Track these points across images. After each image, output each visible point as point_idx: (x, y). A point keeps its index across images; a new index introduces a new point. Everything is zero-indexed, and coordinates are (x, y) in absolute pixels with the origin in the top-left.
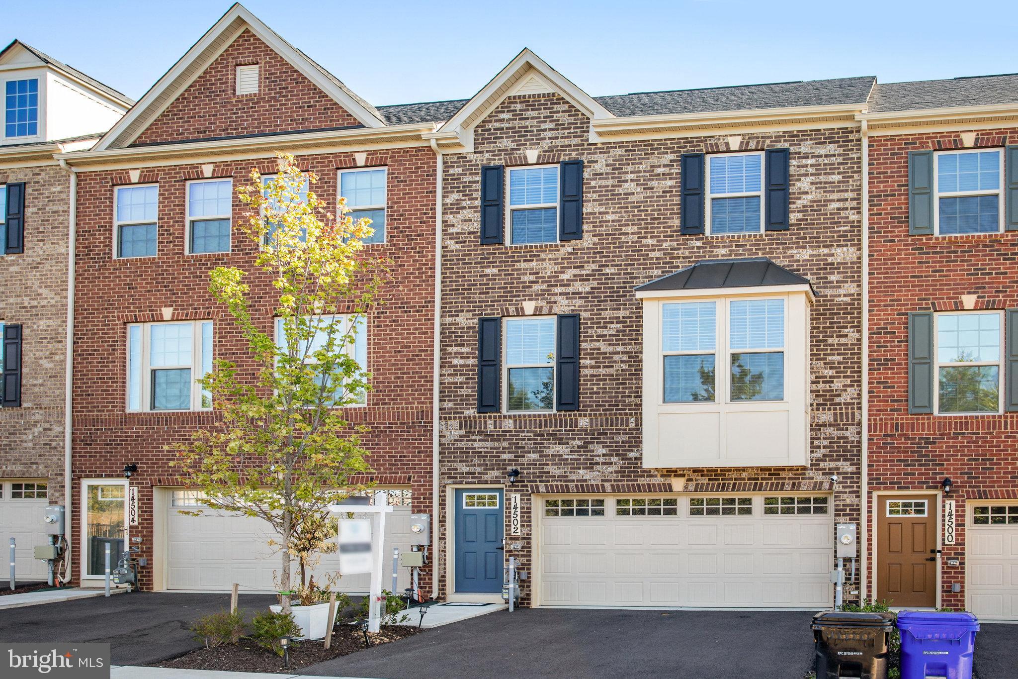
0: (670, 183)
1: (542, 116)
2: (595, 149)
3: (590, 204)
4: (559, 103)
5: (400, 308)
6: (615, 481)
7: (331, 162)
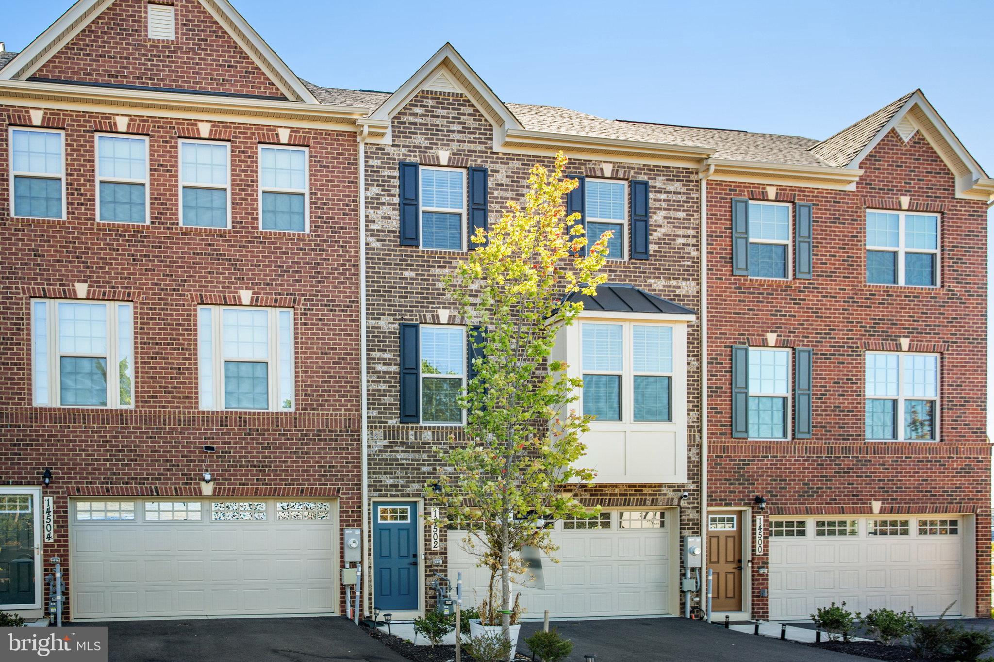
1: (451, 116)
2: (497, 158)
3: (494, 214)
4: (465, 105)
5: (326, 305)
7: (253, 134)
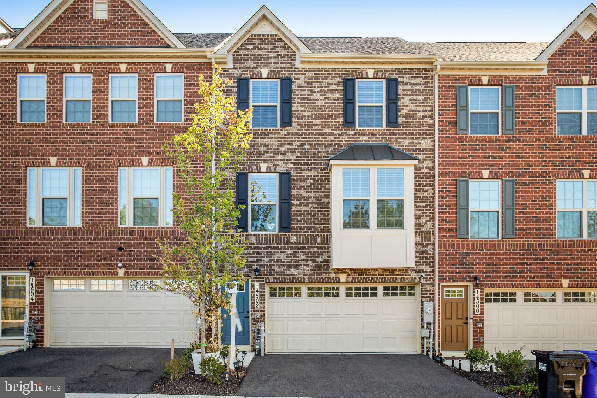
0: (338, 95)
2: (298, 71)
3: (296, 105)
4: (279, 41)
6: (310, 275)
7: (151, 68)
